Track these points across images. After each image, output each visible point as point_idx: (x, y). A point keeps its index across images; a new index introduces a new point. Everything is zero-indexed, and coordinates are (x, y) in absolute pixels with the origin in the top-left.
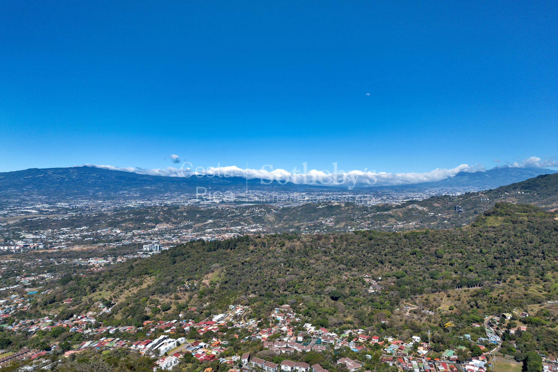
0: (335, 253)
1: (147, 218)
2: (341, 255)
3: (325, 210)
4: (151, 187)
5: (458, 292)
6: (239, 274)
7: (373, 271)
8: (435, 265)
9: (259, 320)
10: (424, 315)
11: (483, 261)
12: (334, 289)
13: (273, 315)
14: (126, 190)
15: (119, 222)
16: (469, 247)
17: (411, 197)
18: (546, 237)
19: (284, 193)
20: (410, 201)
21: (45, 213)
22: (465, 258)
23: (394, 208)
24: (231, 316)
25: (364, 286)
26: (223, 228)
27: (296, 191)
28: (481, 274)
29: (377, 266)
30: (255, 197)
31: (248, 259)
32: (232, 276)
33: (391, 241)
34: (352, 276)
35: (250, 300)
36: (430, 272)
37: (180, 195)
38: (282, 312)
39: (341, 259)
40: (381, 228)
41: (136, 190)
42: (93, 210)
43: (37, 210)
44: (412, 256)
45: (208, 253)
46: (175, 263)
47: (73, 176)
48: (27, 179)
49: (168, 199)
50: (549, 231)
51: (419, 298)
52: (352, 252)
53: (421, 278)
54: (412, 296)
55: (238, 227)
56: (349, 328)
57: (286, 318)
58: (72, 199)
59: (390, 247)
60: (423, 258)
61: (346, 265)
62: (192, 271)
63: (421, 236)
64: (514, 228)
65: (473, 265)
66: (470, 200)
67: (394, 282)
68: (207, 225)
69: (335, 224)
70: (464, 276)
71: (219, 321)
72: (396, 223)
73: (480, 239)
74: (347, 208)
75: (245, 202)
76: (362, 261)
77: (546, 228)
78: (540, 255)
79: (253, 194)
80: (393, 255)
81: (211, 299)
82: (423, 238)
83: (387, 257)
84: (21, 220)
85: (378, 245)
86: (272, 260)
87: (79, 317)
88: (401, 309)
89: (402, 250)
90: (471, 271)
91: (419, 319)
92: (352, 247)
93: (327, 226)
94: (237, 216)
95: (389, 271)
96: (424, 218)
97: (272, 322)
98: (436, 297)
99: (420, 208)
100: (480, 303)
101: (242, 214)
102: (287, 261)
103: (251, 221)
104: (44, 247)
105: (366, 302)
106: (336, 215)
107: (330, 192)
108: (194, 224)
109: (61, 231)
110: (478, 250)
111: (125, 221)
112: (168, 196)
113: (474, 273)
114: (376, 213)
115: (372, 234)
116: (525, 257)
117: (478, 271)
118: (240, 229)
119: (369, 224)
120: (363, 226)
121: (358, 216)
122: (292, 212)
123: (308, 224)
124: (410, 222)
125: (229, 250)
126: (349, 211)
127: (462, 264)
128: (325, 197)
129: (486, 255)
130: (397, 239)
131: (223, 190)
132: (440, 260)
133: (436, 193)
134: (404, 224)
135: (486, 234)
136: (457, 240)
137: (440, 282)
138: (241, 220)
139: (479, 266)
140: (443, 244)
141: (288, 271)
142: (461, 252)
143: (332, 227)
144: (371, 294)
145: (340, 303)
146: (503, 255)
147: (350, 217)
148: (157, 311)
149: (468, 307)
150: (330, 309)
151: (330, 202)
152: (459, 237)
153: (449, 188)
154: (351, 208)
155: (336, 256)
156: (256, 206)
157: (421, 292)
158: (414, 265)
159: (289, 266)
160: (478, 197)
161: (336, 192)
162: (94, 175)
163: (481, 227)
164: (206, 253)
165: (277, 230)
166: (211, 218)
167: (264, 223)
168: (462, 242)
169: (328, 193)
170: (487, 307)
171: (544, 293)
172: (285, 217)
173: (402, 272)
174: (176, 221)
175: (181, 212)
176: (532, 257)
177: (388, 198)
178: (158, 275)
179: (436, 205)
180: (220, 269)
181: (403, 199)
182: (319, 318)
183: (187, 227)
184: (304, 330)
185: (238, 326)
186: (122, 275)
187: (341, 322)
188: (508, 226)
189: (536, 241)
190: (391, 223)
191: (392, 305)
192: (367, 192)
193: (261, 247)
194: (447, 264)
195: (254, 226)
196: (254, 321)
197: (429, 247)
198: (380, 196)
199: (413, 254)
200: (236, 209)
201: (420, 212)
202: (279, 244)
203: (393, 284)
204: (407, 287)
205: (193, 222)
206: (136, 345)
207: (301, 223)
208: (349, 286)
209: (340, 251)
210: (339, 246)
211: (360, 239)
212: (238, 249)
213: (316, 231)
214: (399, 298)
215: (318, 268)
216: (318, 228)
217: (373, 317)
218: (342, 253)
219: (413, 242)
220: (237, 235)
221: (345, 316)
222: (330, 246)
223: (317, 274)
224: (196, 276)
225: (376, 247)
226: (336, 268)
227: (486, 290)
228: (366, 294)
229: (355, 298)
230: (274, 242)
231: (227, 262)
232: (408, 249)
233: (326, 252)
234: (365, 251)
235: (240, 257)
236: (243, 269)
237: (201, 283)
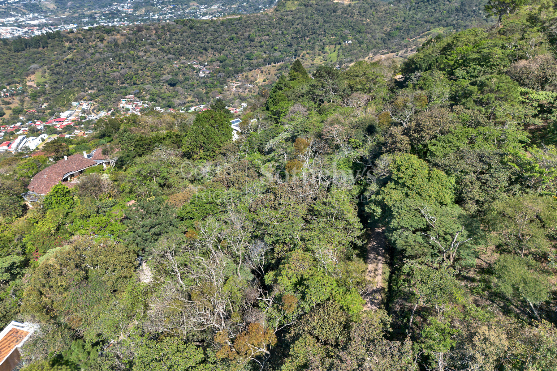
0: (161, 44)
2: (167, 46)
5: (268, 68)
6: (66, 72)
7: (199, 57)
8: (249, 48)
9: (109, 111)
10: (246, 88)
11: (284, 41)
12: (170, 77)
13: (121, 105)
16: (274, 30)
18: (327, 18)
22: (271, 40)
24: (78, 112)
25: (195, 72)
28: (283, 52)
29: (202, 53)
31: (69, 57)
32: (59, 76)
33: (211, 29)
34: (182, 63)
35: (90, 95)
36: (245, 54)
38: (129, 101)
39: (168, 49)
40: (185, 13)
45: (16, 53)
50: (330, 13)
51: (241, 76)
52: (177, 42)
53: (239, 60)
54: (236, 75)
55: (10, 19)
56: (192, 106)
57: (134, 106)
59: (211, 35)
60: (239, 42)
61: (174, 54)
62: (8, 75)
64: (306, 11)
65: (277, 45)
67: (219, 66)
69: (135, 11)
70: (271, 54)
71: (68, 117)
72: (198, 6)
73: (282, 22)
76: (188, 50)
77: (328, 10)
78: (323, 33)
80: (214, 42)
81: (47, 100)
82: (237, 24)
83: (209, 44)
85: (200, 33)
86: (97, 56)
88: (229, 86)
89: (221, 37)
90: (275, 50)
91: (243, 92)
92: (176, 37)
93: (125, 13)
95: (212, 57)
97: (123, 111)
98: (253, 74)
100: (283, 74)
102: (116, 56)
103: (24, 11)
105: (200, 84)
110: (280, 32)
113: (278, 52)
115: (191, 23)
116: (313, 36)
117: (280, 49)
118: (15, 22)
119: (171, 9)
120: (165, 12)
123: (101, 11)
124: (212, 6)
125: (41, 49)
127: (269, 45)
129: (286, 36)
130: (216, 26)
132: (253, 43)
134: (206, 8)
135: (286, 17)
136: (265, 24)
137: (255, 62)
139: (281, 46)
140: (254, 29)
141: (120, 65)
142: (268, 35)
143: (132, 14)
144: (202, 78)
145: (179, 88)
146: (298, 35)
149: (276, 78)
150: (171, 94)
152: (266, 21)
155: (163, 47)
157: (242, 71)
158: (233, 49)
159: (120, 61)
163: (282, 11)
164: (14, 54)
165: (67, 21)
167: (43, 12)
168: (268, 26)
171: (324, 62)
173: (224, 56)
176: (317, 35)
180: (41, 70)
182: (164, 102)
185: (91, 118)
187: (185, 102)
188: (302, 9)
189: (321, 21)
190: (193, 7)
191: (221, 84)
193: (78, 43)
194: (258, 46)
195: (31, 16)
196: (104, 112)
197: (243, 32)
199: (231, 40)
202: (98, 38)
203: (218, 67)
204: (230, 68)
207: (93, 11)
208: (182, 73)
209: (167, 42)
210: (163, 37)
211: (181, 28)
212: (51, 47)
213: (115, 20)
214: (226, 78)
215: (149, 59)
216: (116, 16)
217: (209, 95)
218: (168, 44)
219: (230, 29)
220: (16, 30)
221: (186, 98)
222: (154, 37)
223: (149, 65)
224: (16, 79)
225: (198, 35)
226: (166, 58)
227: (287, 64)
228: (198, 78)
229: (190, 83)
230: (91, 36)
231: (45, 62)
232: (227, 36)
233: (152, 44)
234: (189, 40)
235: (58, 56)
236: (68, 68)
237: (26, 86)
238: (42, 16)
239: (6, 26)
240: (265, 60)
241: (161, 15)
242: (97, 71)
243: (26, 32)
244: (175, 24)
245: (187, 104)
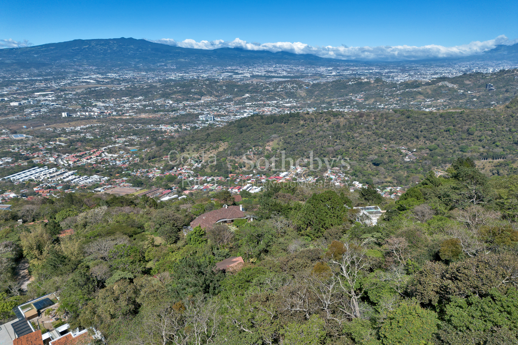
0: (376, 128)
1: (193, 90)
2: (381, 131)
3: (354, 86)
4: (185, 59)
5: (484, 163)
6: (294, 143)
7: (409, 144)
8: (466, 141)
9: (316, 177)
11: (510, 139)
12: (376, 157)
13: (327, 174)
14: (162, 62)
15: (170, 94)
16: (500, 126)
17: (440, 73)
19: (310, 67)
20: (441, 78)
21: (102, 83)
22: (494, 135)
23: (424, 85)
24: (293, 174)
25: (401, 156)
26: (261, 102)
27: (322, 65)
28: (506, 149)
29: (413, 140)
30: (283, 71)
31: (300, 132)
32: (288, 145)
33: (428, 120)
34: (391, 147)
36: (460, 146)
37: (212, 68)
38: (334, 172)
39: (381, 133)
40: (409, 105)
41: (172, 62)
42: (141, 81)
43: (94, 80)
44: (446, 132)
45: (266, 125)
46: (242, 132)
47: (114, 47)
48: (75, 49)
49: (203, 72)
51: (448, 166)
52: (392, 128)
53: (451, 151)
54: (443, 165)
55: (274, 102)
56: (389, 186)
57: (337, 177)
58: (118, 70)
59: (427, 125)
60: (455, 134)
61: (385, 138)
62: (256, 140)
63: (456, 116)
65: (500, 141)
66: (503, 78)
67: (427, 154)
68: (246, 99)
69: (365, 101)
70: (491, 150)
71: (285, 177)
72: (424, 99)
73: (511, 119)
74: (376, 84)
75: (274, 77)
76: (400, 136)
79: (281, 69)
80: (428, 131)
82: (458, 117)
83: (422, 133)
84: (86, 90)
85: (416, 123)
86: (321, 133)
87: (179, 169)
89: (436, 128)
90: (497, 146)
92: (392, 124)
93: (356, 102)
94: (272, 91)
95: (423, 145)
96: (453, 96)
97: (327, 179)
99: (450, 85)
100: (501, 171)
101: (275, 89)
102: (335, 135)
103: (284, 96)
104: (117, 113)
105: (403, 168)
106: (365, 91)
107: (356, 67)
108: (234, 98)
109: (123, 100)
110: (507, 129)
111: (174, 93)
112: (202, 69)
113: (500, 148)
114: (405, 90)
115: (410, 113)
117: (503, 146)
118: (276, 104)
119: (397, 101)
120: (391, 103)
121: (387, 93)
122: (322, 88)
123: (338, 100)
124: (438, 100)
125: (283, 124)
126: (378, 88)
127: (490, 140)
128: (351, 72)
129: (514, 134)
130: (434, 118)
131: (252, 64)
132: (471, 136)
133: (466, 68)
134: (432, 101)
136: (490, 120)
137: (469, 155)
138: (275, 95)
139: (505, 142)
140: (476, 123)
141: (336, 142)
142: (492, 131)
143: (362, 103)
144: (407, 162)
145: (381, 168)
147: (379, 94)
148: (236, 168)
149: (491, 174)
150: (373, 172)
151: (360, 79)
152: (492, 117)
153: (480, 62)
154: (380, 85)
155: (377, 131)
156: (288, 81)
157: (451, 162)
158: (446, 140)
159: (337, 139)
160: (512, 75)
161: (362, 66)
162: (132, 46)
163: (514, 108)
164: (265, 125)
165: (310, 105)
166: (248, 92)
167: (296, 98)
168: (494, 122)
169: (355, 68)
170: (507, 175)
172: (316, 93)
173: (435, 145)
174: (217, 94)
175: (221, 86)
177: (415, 74)
178: (230, 141)
179: (468, 82)
180: (278, 139)
181: (431, 75)
182: (364, 178)
183: (229, 100)
184: (354, 186)
185: (300, 181)
186: (202, 140)
187: (383, 181)
190: (419, 100)
191: (425, 170)
192: (394, 67)
193: (310, 122)
194: (477, 140)
195: (287, 100)
196: (312, 178)
197: (462, 125)
198: (408, 71)
199: (446, 131)
200: (270, 84)
201: (450, 89)
202: (326, 119)
203: (426, 155)
204: (439, 158)
205: (233, 96)
206: (232, 189)
207: (332, 99)
208: (388, 155)
209: (381, 127)
210: (380, 123)
211: (399, 116)
212: (290, 123)
213: (347, 107)
214: (431, 166)
215: (362, 140)
216: (348, 104)
217: (409, 179)
218: (382, 129)
219: (448, 121)
220: (275, 109)
221: (385, 178)
222: (371, 122)
223: (361, 145)
224: (260, 143)
225: (413, 124)
226: (377, 141)
227: (508, 162)
228: (403, 162)
229: (394, 165)
230: (321, 118)
231: (283, 134)
232: (443, 127)
233: (368, 128)
234: (403, 127)
235: (293, 130)
236: (297, 140)
237: (265, 149)
238: (294, 100)
239: (270, 106)
240: (482, 154)
241: (386, 105)
242: (317, 145)
243: (280, 111)
244: (394, 113)
245: (385, 184)
